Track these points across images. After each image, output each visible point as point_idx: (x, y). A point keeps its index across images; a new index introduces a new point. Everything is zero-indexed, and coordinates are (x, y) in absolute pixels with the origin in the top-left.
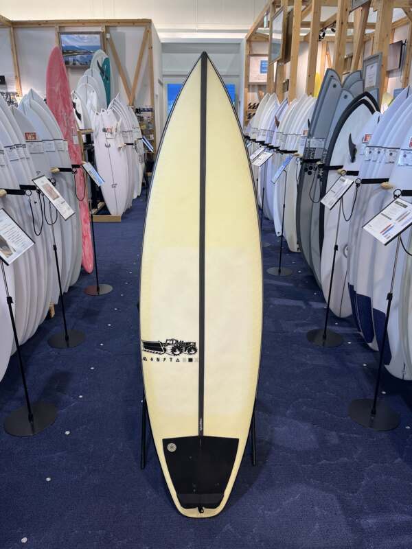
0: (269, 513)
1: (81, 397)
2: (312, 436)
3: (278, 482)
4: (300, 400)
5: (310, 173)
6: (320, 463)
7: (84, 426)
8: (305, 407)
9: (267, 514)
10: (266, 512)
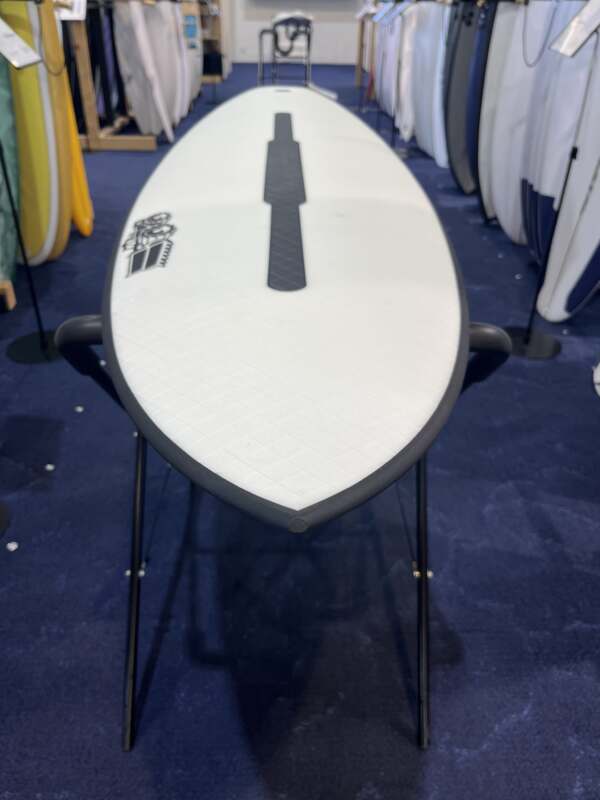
0: (465, 752)
1: (50, 467)
3: (477, 673)
7: (51, 533)
9: (460, 755)
10: (457, 750)
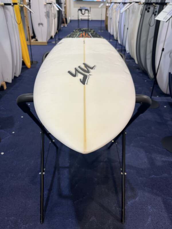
1: (13, 132)
2: (146, 160)
4: (138, 138)
5: (148, 11)
6: (151, 177)
7: (13, 150)
8: (141, 142)
